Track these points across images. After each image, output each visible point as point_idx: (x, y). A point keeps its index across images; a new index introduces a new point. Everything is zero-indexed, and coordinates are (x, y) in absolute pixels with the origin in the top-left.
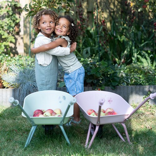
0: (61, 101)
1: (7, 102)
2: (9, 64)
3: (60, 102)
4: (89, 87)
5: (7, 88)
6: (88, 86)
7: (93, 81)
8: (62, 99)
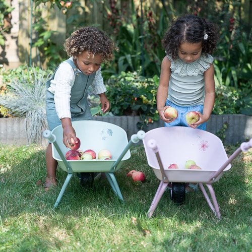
0: (105, 137)
1: (6, 138)
2: (6, 80)
3: (104, 139)
4: (134, 116)
5: (7, 117)
6: (133, 114)
7: (142, 108)
8: (106, 134)
